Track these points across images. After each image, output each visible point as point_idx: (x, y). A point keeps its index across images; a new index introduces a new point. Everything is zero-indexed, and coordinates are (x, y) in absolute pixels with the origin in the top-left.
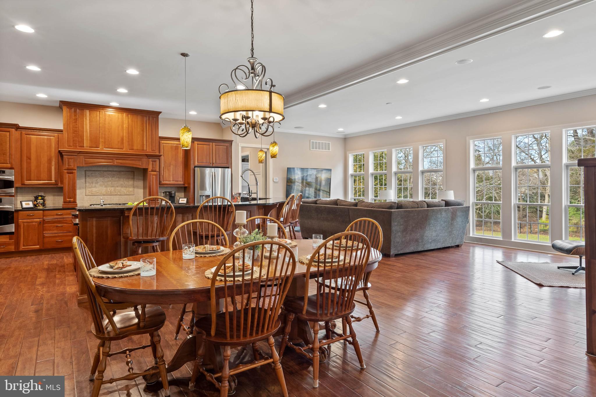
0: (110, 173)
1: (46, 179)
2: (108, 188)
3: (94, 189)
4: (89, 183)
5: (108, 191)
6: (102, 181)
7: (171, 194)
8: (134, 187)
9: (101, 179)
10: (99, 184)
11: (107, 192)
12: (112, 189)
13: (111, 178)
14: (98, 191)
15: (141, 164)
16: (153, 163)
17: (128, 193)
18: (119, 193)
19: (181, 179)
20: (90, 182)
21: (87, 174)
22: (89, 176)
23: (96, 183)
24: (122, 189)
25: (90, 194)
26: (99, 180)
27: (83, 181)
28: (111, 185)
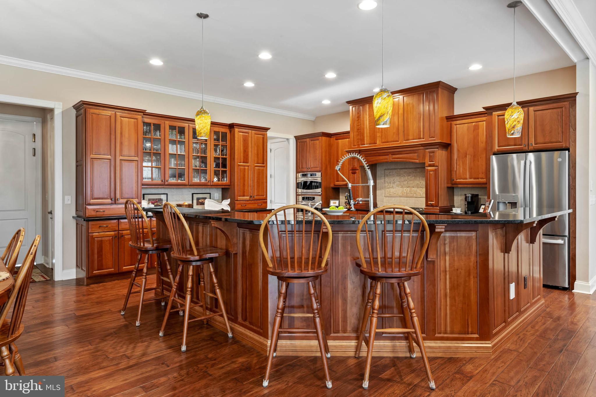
0: (406, 170)
3: (392, 190)
4: (387, 183)
6: (399, 180)
9: (398, 178)
10: (396, 184)
11: (403, 193)
12: (408, 190)
13: (407, 177)
14: (395, 192)
15: (417, 158)
16: (431, 154)
18: (414, 195)
19: (483, 175)
21: (386, 173)
22: (387, 176)
23: (393, 183)
24: (418, 190)
25: (388, 195)
26: (396, 179)
27: (382, 181)
28: (407, 185)
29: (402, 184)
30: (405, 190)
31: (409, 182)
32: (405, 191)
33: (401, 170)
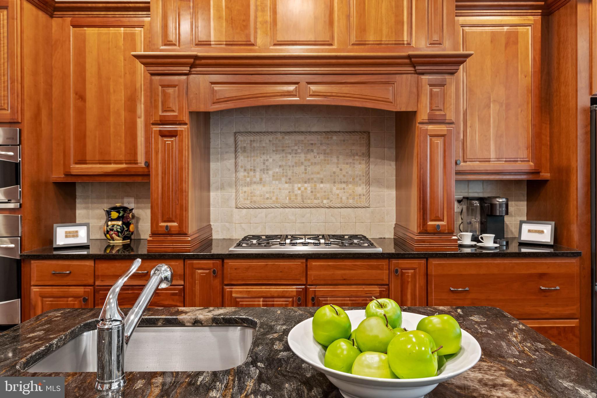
0: (301, 137)
1: (122, 157)
2: (297, 186)
3: (259, 190)
4: (245, 170)
5: (296, 195)
6: (280, 163)
7: (493, 206)
8: (368, 183)
9: (277, 157)
10: (271, 172)
11: (293, 198)
12: (306, 189)
13: (303, 155)
14: (267, 195)
15: (391, 98)
16: (436, 90)
17: (351, 201)
18: (325, 201)
19: (523, 154)
20: (249, 167)
21: (240, 144)
22: (244, 150)
23: (263, 170)
24: (334, 189)
25: (248, 203)
26: (271, 160)
27: (230, 163)
28: (303, 175)
29: (290, 173)
30: (299, 189)
31: (309, 169)
32: (299, 192)
33: (287, 137)
